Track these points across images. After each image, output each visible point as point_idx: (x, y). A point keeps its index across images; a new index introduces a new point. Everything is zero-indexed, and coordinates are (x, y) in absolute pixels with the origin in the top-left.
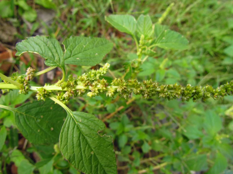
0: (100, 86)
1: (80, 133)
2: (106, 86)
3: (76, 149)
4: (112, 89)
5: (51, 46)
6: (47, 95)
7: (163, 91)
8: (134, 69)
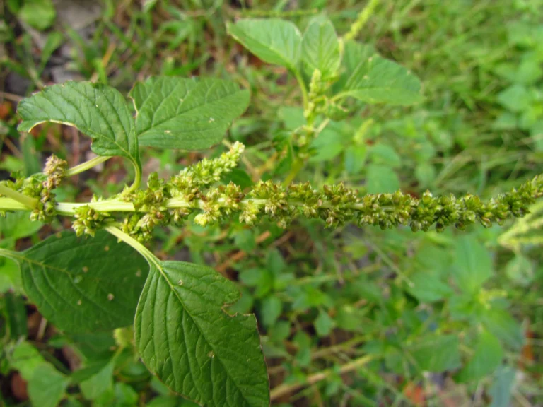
0: (224, 200)
1: (183, 311)
2: (239, 199)
3: (172, 348)
4: (252, 206)
5: (105, 106)
6: (99, 222)
7: (369, 210)
8: (297, 149)
